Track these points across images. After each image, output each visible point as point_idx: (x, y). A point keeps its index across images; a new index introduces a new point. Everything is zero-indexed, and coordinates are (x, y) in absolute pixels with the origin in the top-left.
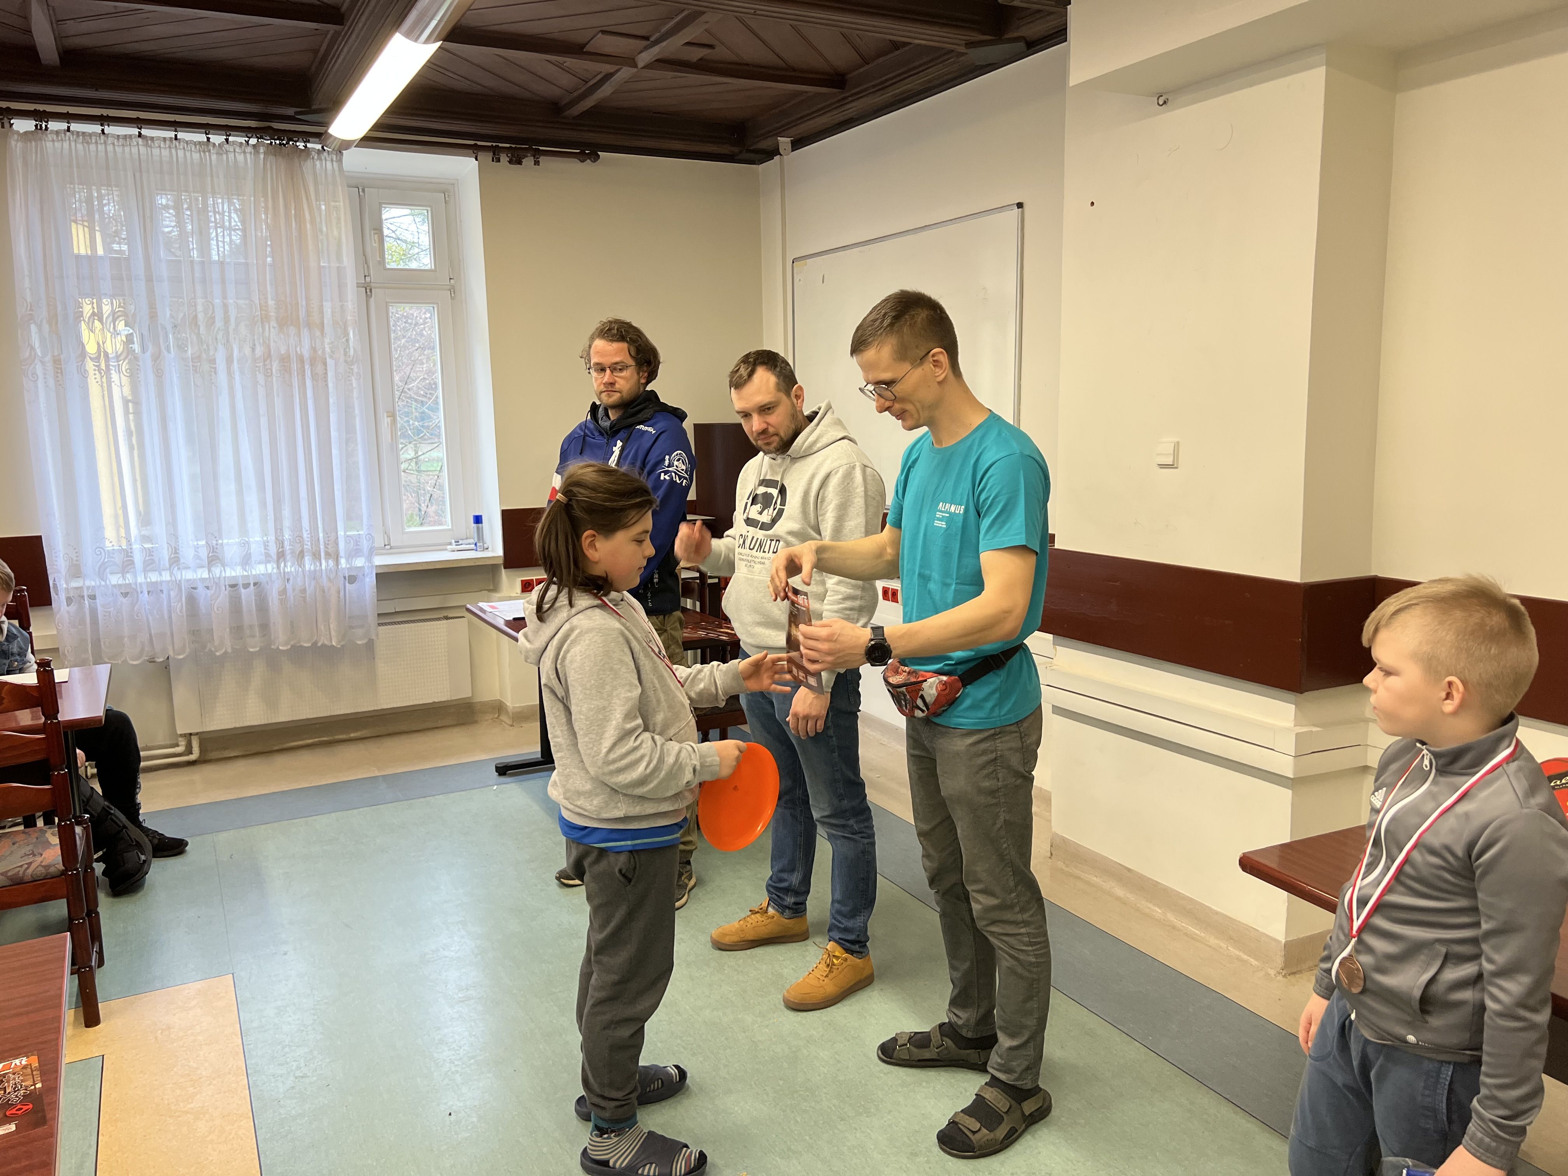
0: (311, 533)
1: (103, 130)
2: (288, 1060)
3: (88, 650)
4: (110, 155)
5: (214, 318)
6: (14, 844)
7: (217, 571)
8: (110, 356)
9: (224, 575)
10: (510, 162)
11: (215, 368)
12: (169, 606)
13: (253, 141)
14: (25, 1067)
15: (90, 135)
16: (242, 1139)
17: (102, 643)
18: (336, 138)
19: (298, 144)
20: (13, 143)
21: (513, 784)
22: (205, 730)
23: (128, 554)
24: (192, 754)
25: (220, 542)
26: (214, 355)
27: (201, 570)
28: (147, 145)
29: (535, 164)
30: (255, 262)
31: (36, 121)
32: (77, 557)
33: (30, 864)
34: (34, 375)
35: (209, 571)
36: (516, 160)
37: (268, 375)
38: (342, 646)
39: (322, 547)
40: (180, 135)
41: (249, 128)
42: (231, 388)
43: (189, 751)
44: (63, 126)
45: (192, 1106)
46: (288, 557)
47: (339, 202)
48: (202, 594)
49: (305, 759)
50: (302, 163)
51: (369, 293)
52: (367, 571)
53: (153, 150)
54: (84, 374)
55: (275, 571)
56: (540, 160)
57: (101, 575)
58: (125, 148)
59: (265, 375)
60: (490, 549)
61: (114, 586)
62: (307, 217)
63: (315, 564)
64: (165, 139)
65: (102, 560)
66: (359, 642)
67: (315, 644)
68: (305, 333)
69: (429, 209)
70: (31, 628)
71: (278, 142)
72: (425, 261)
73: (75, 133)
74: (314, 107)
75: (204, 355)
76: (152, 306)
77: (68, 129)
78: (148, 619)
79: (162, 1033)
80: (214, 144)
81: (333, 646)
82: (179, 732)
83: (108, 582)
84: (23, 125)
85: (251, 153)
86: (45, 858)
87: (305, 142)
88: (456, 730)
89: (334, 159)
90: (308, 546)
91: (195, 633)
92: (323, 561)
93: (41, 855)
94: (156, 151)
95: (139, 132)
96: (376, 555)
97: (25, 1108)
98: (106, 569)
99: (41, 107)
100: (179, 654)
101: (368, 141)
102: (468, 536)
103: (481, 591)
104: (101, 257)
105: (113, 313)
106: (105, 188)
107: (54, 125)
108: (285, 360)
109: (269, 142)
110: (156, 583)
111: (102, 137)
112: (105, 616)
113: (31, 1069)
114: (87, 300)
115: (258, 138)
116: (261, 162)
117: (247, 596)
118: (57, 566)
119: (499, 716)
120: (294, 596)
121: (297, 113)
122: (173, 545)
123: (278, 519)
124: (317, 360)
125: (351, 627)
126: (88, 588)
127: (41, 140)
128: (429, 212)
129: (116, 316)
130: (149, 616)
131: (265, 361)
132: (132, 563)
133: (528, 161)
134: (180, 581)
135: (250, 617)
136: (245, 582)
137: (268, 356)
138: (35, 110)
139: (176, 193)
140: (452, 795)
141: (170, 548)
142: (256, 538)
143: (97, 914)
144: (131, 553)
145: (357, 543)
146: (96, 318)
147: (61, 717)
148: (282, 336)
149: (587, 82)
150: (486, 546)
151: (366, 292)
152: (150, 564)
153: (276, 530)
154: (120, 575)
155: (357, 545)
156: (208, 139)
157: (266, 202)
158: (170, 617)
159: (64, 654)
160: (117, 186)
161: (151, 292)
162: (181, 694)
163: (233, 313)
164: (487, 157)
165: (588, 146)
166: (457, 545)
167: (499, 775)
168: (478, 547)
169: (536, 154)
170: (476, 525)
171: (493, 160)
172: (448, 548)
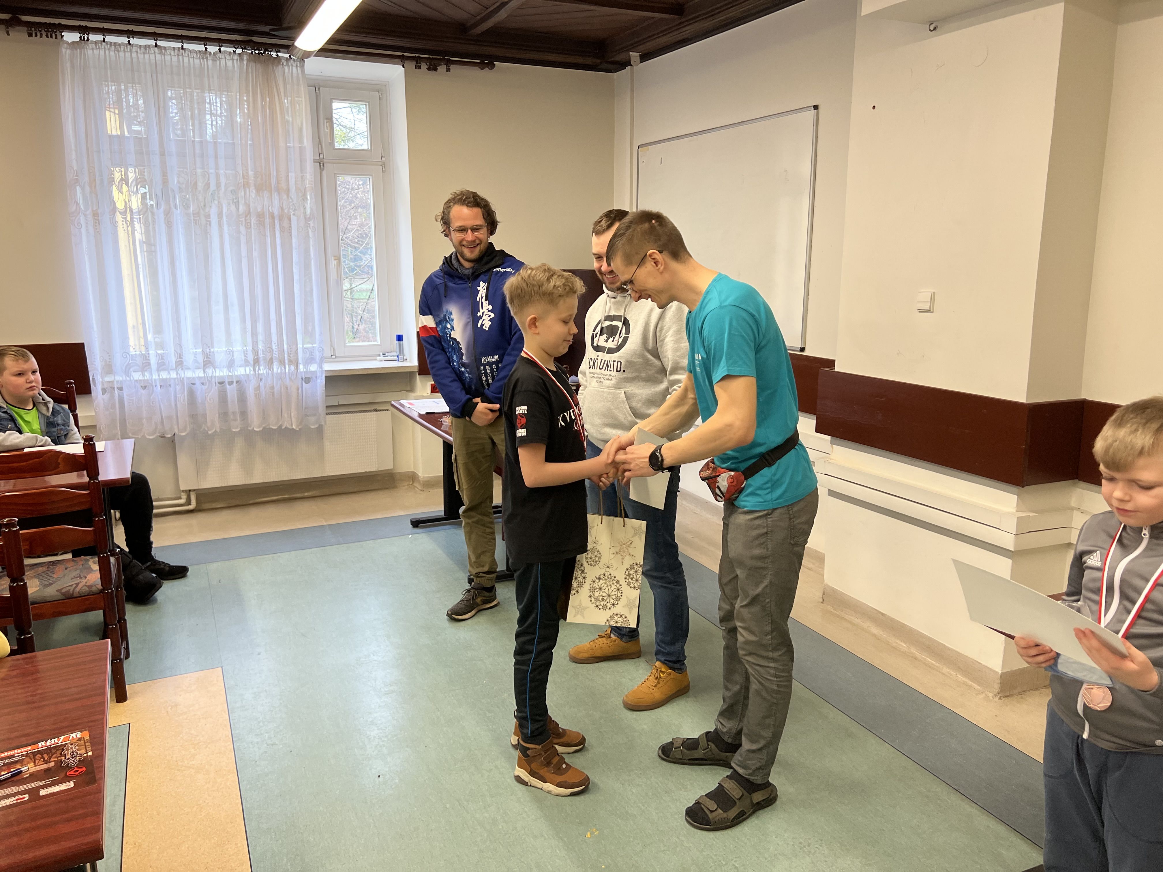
0: (278, 345)
1: (129, 41)
2: (262, 732)
3: (117, 428)
4: (135, 60)
5: (209, 183)
6: (66, 569)
7: (210, 371)
8: (134, 211)
9: (214, 375)
10: (429, 69)
11: (210, 222)
12: (175, 397)
13: (239, 51)
14: (79, 739)
15: (120, 45)
16: (229, 788)
17: (127, 423)
18: (300, 49)
19: (272, 53)
20: (64, 50)
21: (423, 534)
22: (200, 488)
23: (146, 358)
24: (190, 504)
25: (212, 350)
26: (209, 211)
27: (200, 370)
28: (161, 53)
29: (447, 71)
30: (240, 142)
31: (80, 34)
32: (110, 359)
33: (77, 584)
34: (79, 224)
35: (204, 372)
36: (433, 68)
37: (248, 227)
38: (300, 429)
39: (286, 356)
40: (186, 46)
41: (236, 41)
42: (221, 236)
43: (189, 503)
44: (100, 37)
45: (193, 762)
46: (262, 363)
47: (301, 98)
48: (199, 389)
49: (272, 511)
50: (275, 68)
51: (322, 167)
52: (318, 374)
53: (166, 57)
54: (114, 224)
55: (252, 372)
56: (450, 67)
57: (127, 373)
58: (146, 55)
59: (246, 227)
60: (408, 360)
61: (136, 381)
62: (278, 109)
63: (281, 368)
64: (174, 48)
65: (127, 362)
66: (312, 427)
67: (280, 427)
68: (275, 196)
69: (367, 104)
70: (77, 411)
71: (257, 52)
72: (363, 143)
73: (109, 43)
74: (284, 26)
75: (202, 211)
76: (164, 175)
77: (104, 40)
78: (160, 406)
79: (171, 709)
80: (210, 53)
81: (293, 429)
82: (182, 489)
83: (132, 378)
84: (71, 37)
85: (237, 60)
86: (88, 580)
87: (277, 52)
88: (381, 492)
89: (299, 65)
90: (275, 355)
91: (194, 416)
92: (287, 366)
93: (86, 578)
94: (168, 58)
95: (156, 44)
96: (325, 362)
97: (80, 770)
98: (129, 369)
99: (84, 23)
100: (182, 432)
101: (324, 52)
102: (392, 350)
103: (401, 391)
104: (127, 137)
105: (136, 179)
106: (131, 85)
107: (94, 37)
108: (260, 216)
109: (250, 52)
110: (167, 379)
111: (129, 46)
112: (130, 403)
113: (84, 741)
114: (117, 169)
115: (243, 49)
116: (245, 67)
117: (231, 391)
118: (95, 365)
119: (413, 483)
120: (265, 392)
121: (271, 30)
122: (179, 352)
123: (254, 334)
124: (284, 217)
125: (307, 416)
126: (117, 382)
127: (83, 48)
128: (367, 106)
129: (138, 181)
130: (161, 404)
131: (246, 217)
132: (149, 364)
133: (442, 69)
134: (183, 378)
135: (233, 406)
136: (230, 380)
137: (248, 213)
138: (80, 25)
139: (182, 89)
140: (379, 541)
141: (176, 355)
142: (238, 348)
143: (125, 620)
144: (149, 357)
145: (311, 353)
146: (124, 182)
147: (101, 478)
148: (259, 198)
149: (487, 9)
150: (405, 358)
151: (320, 166)
152: (162, 366)
153: (253, 342)
154: (140, 373)
155: (312, 355)
156: (206, 49)
157: (248, 96)
158: (176, 405)
159: (100, 430)
160: (139, 83)
161: (163, 164)
162: (184, 461)
163: (223, 180)
164: (411, 65)
165: (487, 57)
166: (384, 356)
167: (414, 527)
168: (399, 359)
169: (448, 63)
170: (398, 342)
171: (416, 67)
172: (378, 358)
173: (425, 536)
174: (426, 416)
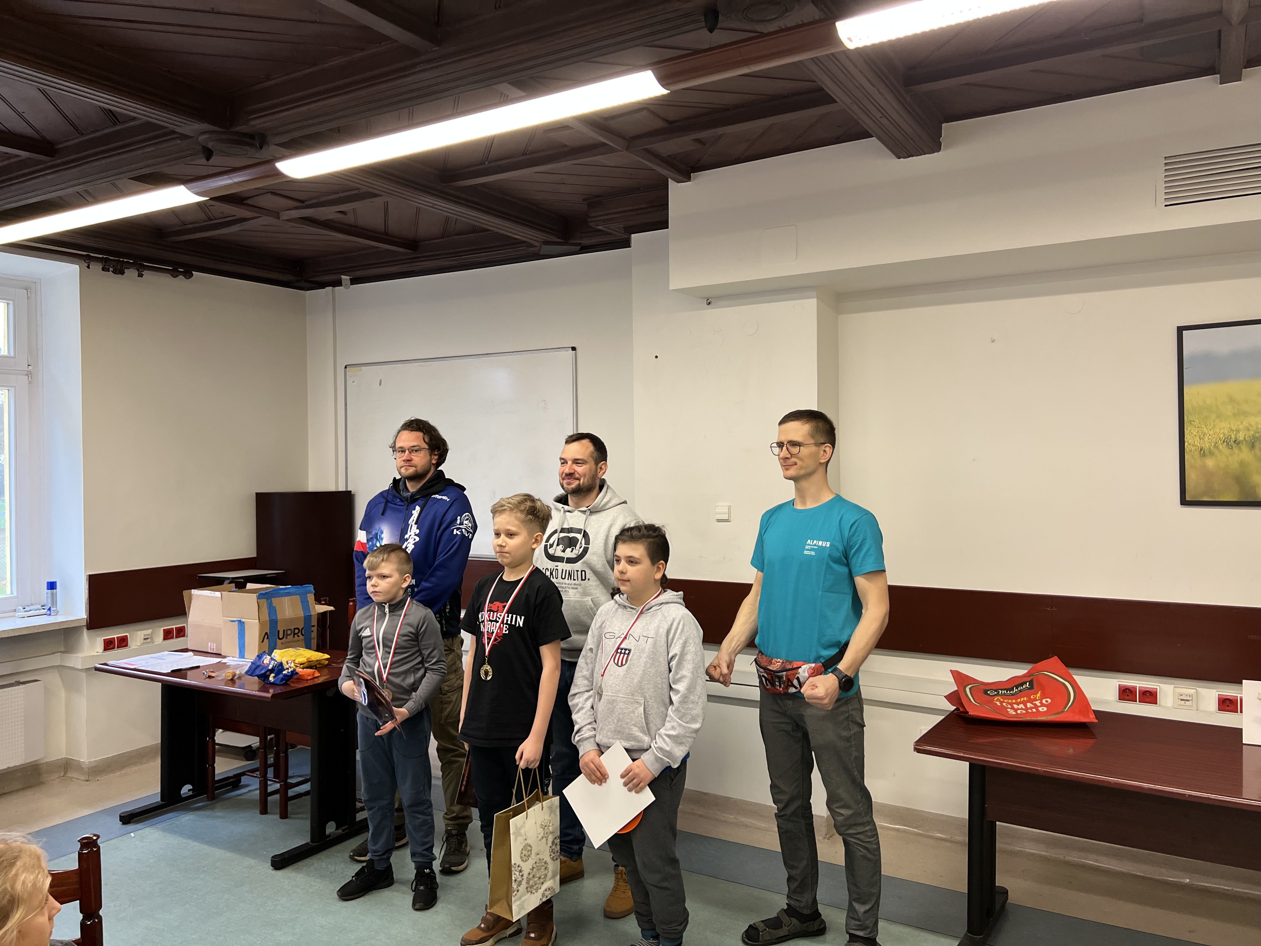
10: (113, 272)
21: (147, 829)
29: (137, 276)
36: (119, 271)
56: (143, 273)
60: (75, 612)
103: (53, 654)
119: (69, 774)
133: (131, 273)
164: (87, 264)
165: (182, 265)
166: (26, 611)
167: (124, 824)
168: (52, 612)
169: (140, 268)
170: (50, 591)
171: (103, 269)
172: (16, 615)
173: (152, 831)
174: (174, 674)
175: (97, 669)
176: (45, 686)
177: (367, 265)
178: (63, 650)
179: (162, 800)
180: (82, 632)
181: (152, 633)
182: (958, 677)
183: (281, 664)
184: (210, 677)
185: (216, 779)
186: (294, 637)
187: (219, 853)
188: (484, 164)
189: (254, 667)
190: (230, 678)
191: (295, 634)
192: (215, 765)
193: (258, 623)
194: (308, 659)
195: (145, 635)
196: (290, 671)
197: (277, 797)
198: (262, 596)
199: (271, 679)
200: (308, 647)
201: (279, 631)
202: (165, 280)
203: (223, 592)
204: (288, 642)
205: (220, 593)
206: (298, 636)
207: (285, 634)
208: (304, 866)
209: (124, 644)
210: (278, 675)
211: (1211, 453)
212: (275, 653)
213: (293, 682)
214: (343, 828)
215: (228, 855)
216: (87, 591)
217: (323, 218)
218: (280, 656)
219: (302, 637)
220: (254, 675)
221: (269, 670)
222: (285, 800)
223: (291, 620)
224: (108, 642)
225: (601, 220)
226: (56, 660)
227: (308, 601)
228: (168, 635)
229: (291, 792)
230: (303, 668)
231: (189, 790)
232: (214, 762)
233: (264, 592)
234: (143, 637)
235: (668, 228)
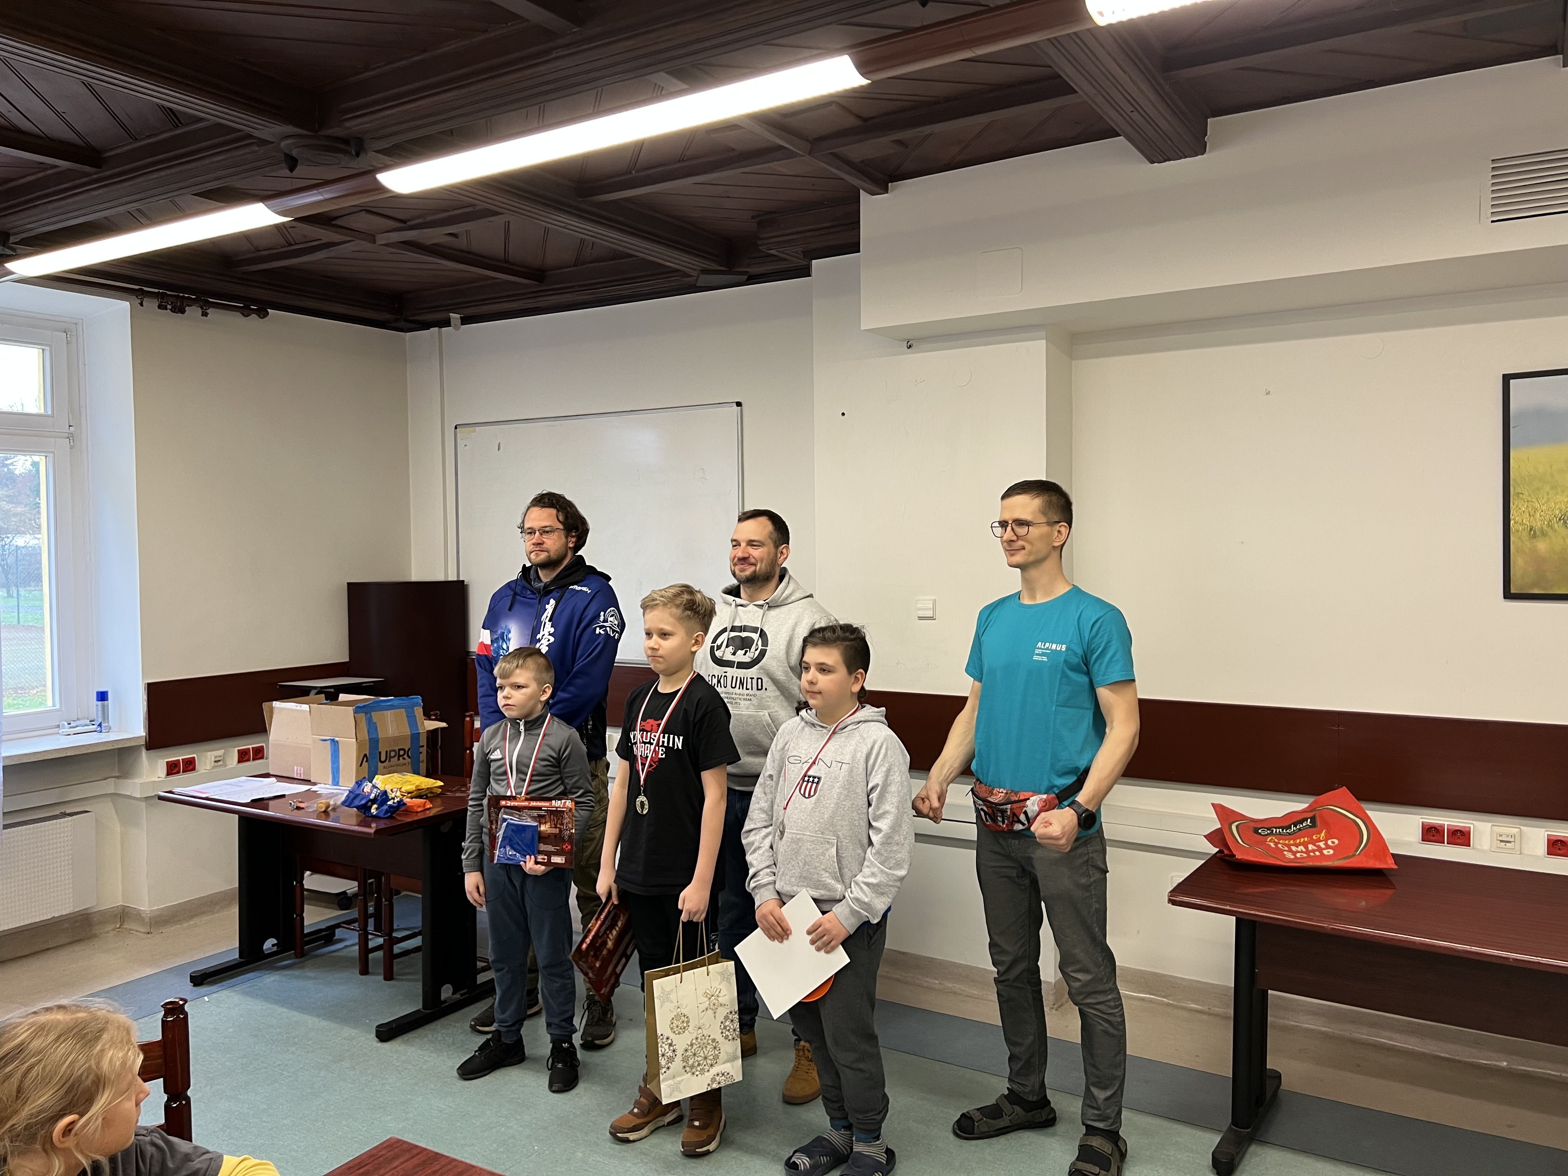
10: (171, 310)
21: (224, 992)
29: (201, 315)
36: (179, 309)
56: (207, 311)
60: (132, 728)
103: (105, 779)
119: (126, 925)
133: (193, 312)
149: (291, 245)
165: (254, 301)
166: (71, 728)
167: (195, 985)
168: (103, 728)
169: (205, 306)
170: (100, 703)
171: (160, 307)
172: (60, 732)
173: (230, 994)
174: (255, 804)
175: (161, 798)
176: (96, 819)
177: (483, 300)
178: (117, 774)
179: (240, 956)
180: (141, 752)
181: (224, 753)
182: (1220, 810)
183: (385, 792)
184: (298, 808)
185: (306, 932)
186: (399, 759)
187: (312, 1021)
188: (631, 173)
189: (352, 796)
190: (323, 809)
191: (399, 756)
192: (304, 915)
193: (355, 743)
194: (417, 786)
195: (216, 757)
196: (395, 801)
197: (380, 954)
198: (360, 709)
199: (373, 810)
200: (416, 772)
201: (380, 753)
202: (235, 320)
203: (311, 705)
204: (392, 766)
205: (308, 706)
206: (404, 759)
207: (388, 757)
208: (415, 1037)
209: (191, 767)
210: (382, 806)
211: (1544, 534)
212: (377, 780)
213: (399, 815)
214: (462, 992)
215: (324, 1023)
216: (145, 703)
217: (429, 243)
218: (382, 783)
219: (408, 760)
220: (352, 806)
221: (370, 800)
222: (390, 958)
223: (396, 740)
224: (171, 765)
225: (775, 243)
226: (109, 787)
227: (415, 716)
228: (243, 756)
229: (397, 949)
230: (412, 798)
231: (273, 945)
232: (303, 911)
233: (362, 705)
234: (213, 759)
235: (859, 252)
